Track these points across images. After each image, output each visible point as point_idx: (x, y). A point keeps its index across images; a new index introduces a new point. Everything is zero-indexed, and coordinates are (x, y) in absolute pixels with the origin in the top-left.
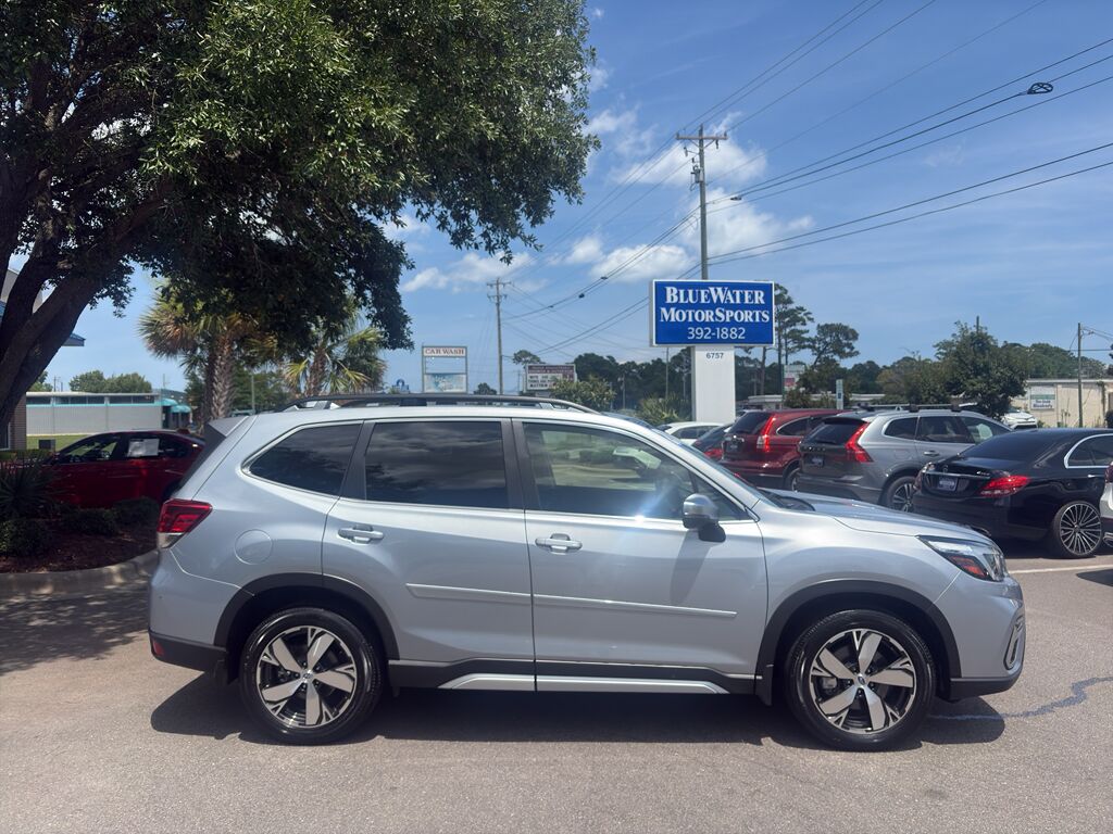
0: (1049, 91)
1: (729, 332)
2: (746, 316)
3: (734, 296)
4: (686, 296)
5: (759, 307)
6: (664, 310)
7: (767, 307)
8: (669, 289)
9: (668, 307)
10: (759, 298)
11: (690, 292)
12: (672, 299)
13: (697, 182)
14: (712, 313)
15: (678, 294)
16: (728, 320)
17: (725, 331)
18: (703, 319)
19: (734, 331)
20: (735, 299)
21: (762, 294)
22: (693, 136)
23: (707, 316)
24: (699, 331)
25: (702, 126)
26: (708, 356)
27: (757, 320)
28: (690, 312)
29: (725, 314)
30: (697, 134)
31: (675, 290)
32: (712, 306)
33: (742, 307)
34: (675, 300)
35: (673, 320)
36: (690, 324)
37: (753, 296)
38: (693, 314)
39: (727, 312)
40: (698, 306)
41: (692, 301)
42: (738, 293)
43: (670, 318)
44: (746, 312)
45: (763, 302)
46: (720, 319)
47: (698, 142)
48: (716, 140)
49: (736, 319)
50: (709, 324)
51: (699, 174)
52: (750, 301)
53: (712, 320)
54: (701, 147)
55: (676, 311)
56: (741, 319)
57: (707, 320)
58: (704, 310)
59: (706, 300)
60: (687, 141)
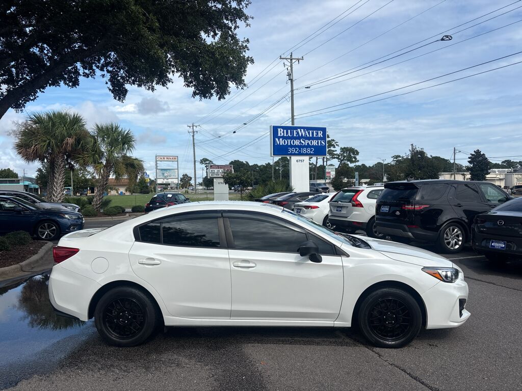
0: (450, 39)
1: (307, 150)
2: (315, 143)
3: (309, 133)
4: (287, 133)
5: (320, 138)
6: (277, 139)
7: (324, 138)
8: (279, 129)
9: (279, 138)
10: (320, 134)
11: (289, 131)
13: (290, 79)
14: (299, 141)
15: (283, 132)
16: (306, 144)
17: (305, 149)
18: (295, 144)
19: (309, 149)
21: (322, 132)
22: (287, 57)
23: (297, 142)
24: (293, 150)
25: (292, 53)
26: (297, 161)
27: (319, 145)
29: (305, 142)
30: (289, 57)
31: (282, 130)
32: (299, 138)
33: (313, 138)
34: (282, 135)
35: (281, 144)
36: (289, 146)
38: (290, 142)
40: (293, 138)
41: (290, 135)
42: (311, 131)
44: (314, 141)
45: (322, 136)
46: (303, 144)
47: (289, 60)
48: (298, 60)
49: (310, 144)
50: (298, 146)
51: (289, 75)
52: (316, 135)
53: (299, 144)
54: (291, 63)
55: (282, 140)
56: (312, 144)
57: (297, 144)
58: (295, 140)
59: (296, 135)
60: (285, 60)
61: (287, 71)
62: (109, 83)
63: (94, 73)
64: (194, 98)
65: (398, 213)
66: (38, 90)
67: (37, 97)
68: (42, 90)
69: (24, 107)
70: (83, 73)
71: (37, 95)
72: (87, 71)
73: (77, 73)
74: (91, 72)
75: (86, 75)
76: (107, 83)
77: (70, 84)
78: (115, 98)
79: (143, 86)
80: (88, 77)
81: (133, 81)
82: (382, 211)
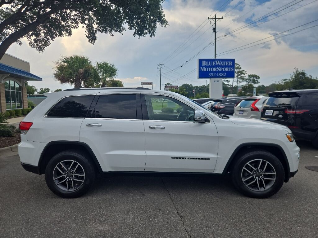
1: (221, 74)
2: (226, 69)
3: (223, 63)
4: (208, 63)
5: (231, 66)
6: (201, 68)
7: (233, 66)
8: (203, 61)
9: (203, 67)
10: (231, 64)
11: (210, 62)
12: (204, 64)
13: (214, 32)
15: (206, 63)
16: (221, 71)
17: (220, 74)
18: (213, 71)
19: (222, 74)
20: (223, 64)
21: (232, 62)
23: (215, 69)
24: (212, 74)
25: (216, 15)
26: (215, 81)
27: (230, 70)
28: (209, 68)
29: (220, 69)
30: (214, 18)
31: (205, 62)
32: (216, 66)
33: (225, 66)
34: (205, 65)
35: (204, 71)
36: (209, 72)
37: (229, 63)
38: (210, 69)
39: (221, 68)
40: (212, 66)
41: (210, 65)
42: (224, 62)
43: (203, 70)
44: (226, 68)
45: (232, 65)
46: (218, 70)
47: (214, 20)
48: (220, 19)
49: (223, 70)
50: (215, 72)
51: (214, 29)
52: (228, 65)
53: (216, 71)
54: (215, 21)
55: (205, 68)
56: (225, 70)
57: (215, 71)
58: (214, 68)
59: (214, 65)
60: (211, 20)
61: (212, 27)
62: (87, 33)
63: (78, 26)
64: (134, 36)
65: (280, 116)
66: (51, 40)
67: (50, 43)
68: (53, 39)
69: (44, 50)
70: (72, 26)
71: (50, 42)
72: (74, 25)
73: (69, 26)
74: (76, 25)
75: (74, 27)
76: (85, 32)
77: (67, 34)
79: (108, 32)
81: (102, 30)
82: (267, 114)
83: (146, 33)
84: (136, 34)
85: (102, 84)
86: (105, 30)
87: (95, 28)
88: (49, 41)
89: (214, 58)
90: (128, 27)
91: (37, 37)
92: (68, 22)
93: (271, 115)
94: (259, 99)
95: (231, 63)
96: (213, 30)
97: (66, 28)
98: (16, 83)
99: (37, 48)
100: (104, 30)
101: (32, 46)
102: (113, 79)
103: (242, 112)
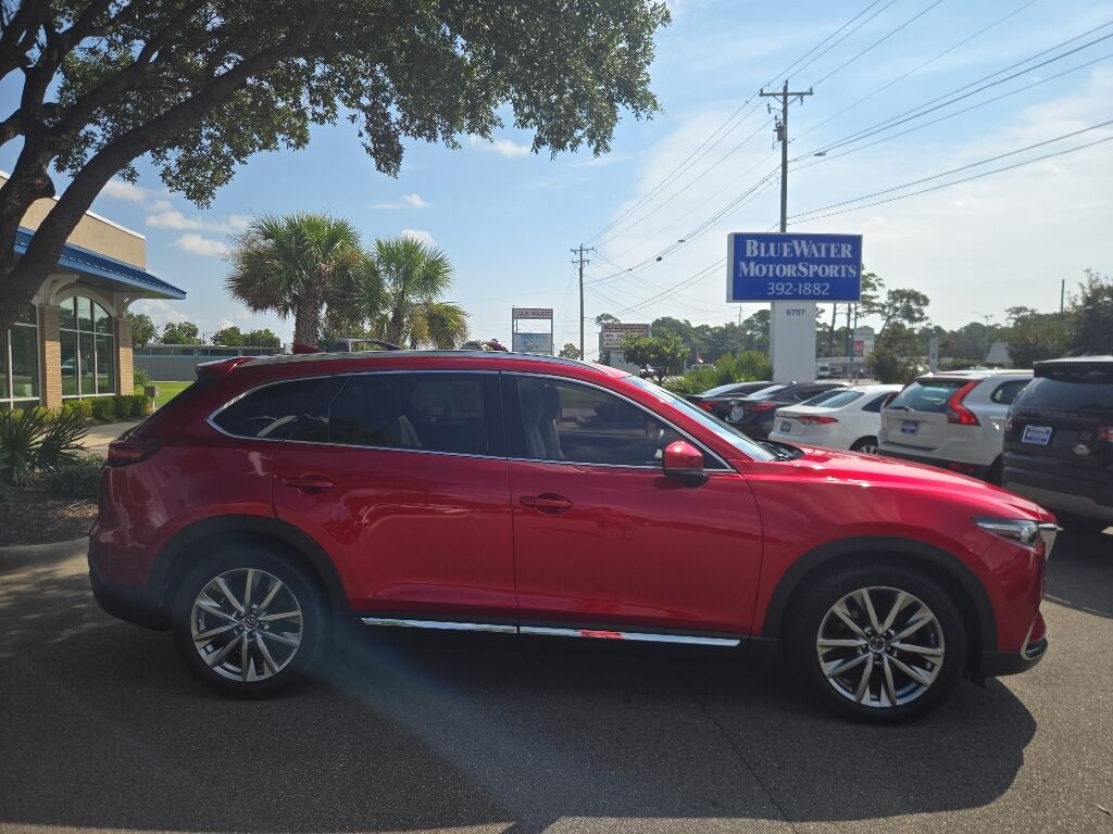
1: (812, 288)
2: (831, 271)
3: (819, 250)
4: (767, 250)
5: (846, 261)
6: (743, 264)
7: (856, 260)
8: (749, 242)
9: (748, 261)
10: (846, 252)
11: (772, 245)
12: (752, 253)
13: (779, 139)
14: (794, 267)
15: (759, 248)
16: (811, 275)
17: (807, 286)
18: (784, 274)
19: (817, 287)
20: (819, 253)
21: (850, 247)
22: (777, 92)
23: (789, 271)
24: (780, 287)
26: (788, 312)
27: (843, 275)
28: (771, 267)
29: (808, 269)
30: (781, 91)
31: (756, 243)
32: (794, 260)
33: (828, 261)
34: (755, 254)
35: (752, 274)
36: (771, 279)
37: (839, 250)
38: (774, 269)
39: (811, 267)
40: (780, 260)
41: (773, 255)
42: (823, 246)
43: (749, 273)
44: (831, 267)
45: (850, 256)
46: (803, 273)
47: (781, 98)
48: (801, 95)
49: (820, 273)
50: (791, 279)
51: (781, 131)
52: (836, 254)
53: (794, 275)
54: (785, 103)
55: (756, 265)
56: (827, 274)
57: (789, 275)
58: (786, 264)
59: (789, 254)
60: (771, 97)
61: (774, 122)
62: (365, 134)
63: (333, 112)
64: (537, 152)
65: (1082, 449)
66: (236, 162)
67: (233, 173)
68: (244, 159)
69: (213, 197)
70: (313, 114)
71: (233, 168)
72: (320, 110)
73: (301, 114)
74: (327, 112)
75: (320, 119)
76: (361, 135)
77: (293, 141)
78: (379, 168)
79: (440, 136)
80: (322, 123)
81: (418, 128)
82: (1028, 441)
83: (578, 141)
84: (543, 144)
85: (391, 315)
86: (428, 129)
87: (393, 120)
88: (228, 166)
89: (777, 230)
90: (514, 120)
91: (189, 151)
92: (297, 100)
93: (1046, 443)
94: (978, 382)
95: (847, 248)
96: (776, 133)
97: (290, 121)
98: (96, 307)
99: (189, 190)
100: (426, 130)
101: (170, 184)
102: (430, 299)
103: (913, 428)
